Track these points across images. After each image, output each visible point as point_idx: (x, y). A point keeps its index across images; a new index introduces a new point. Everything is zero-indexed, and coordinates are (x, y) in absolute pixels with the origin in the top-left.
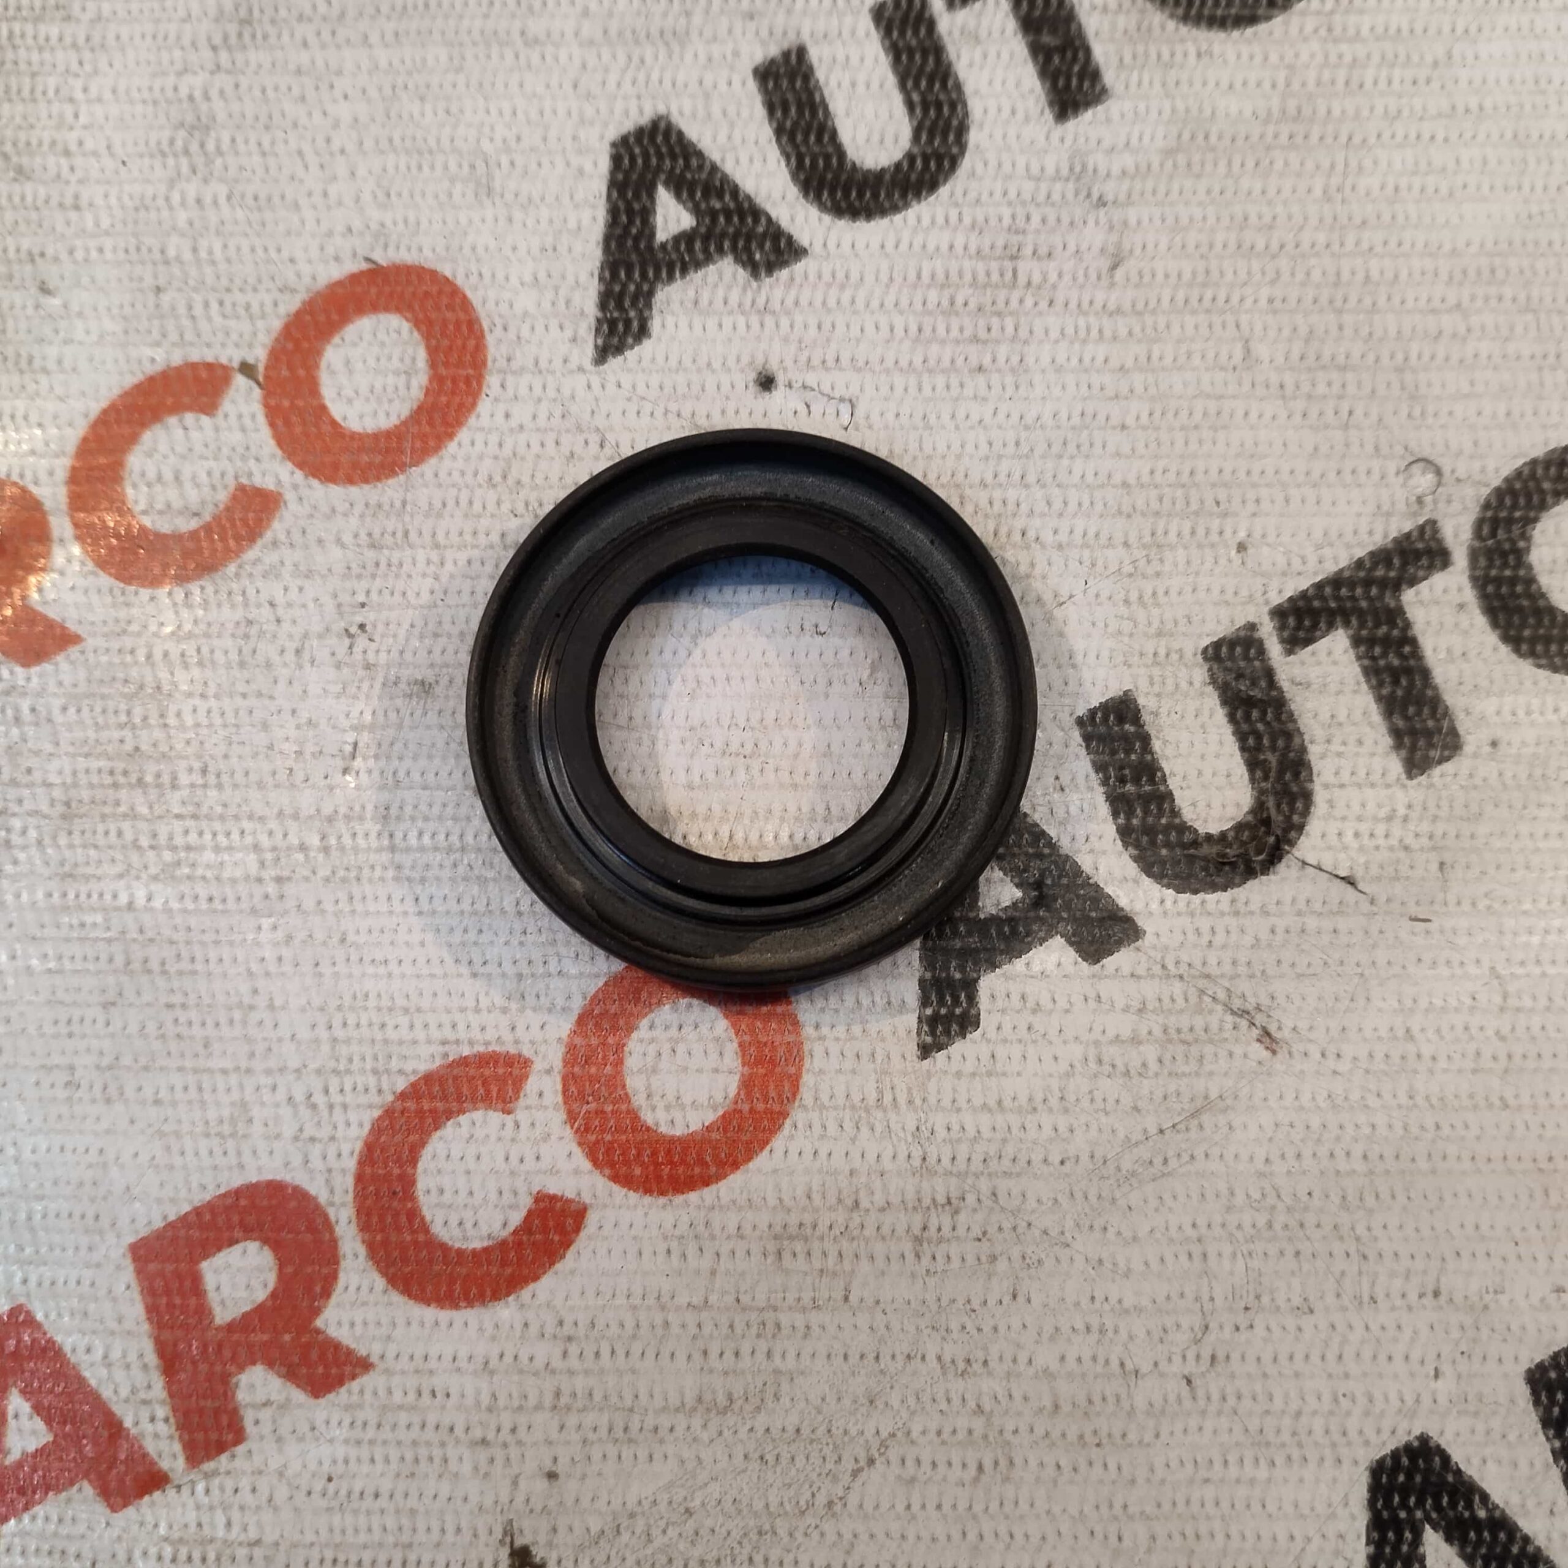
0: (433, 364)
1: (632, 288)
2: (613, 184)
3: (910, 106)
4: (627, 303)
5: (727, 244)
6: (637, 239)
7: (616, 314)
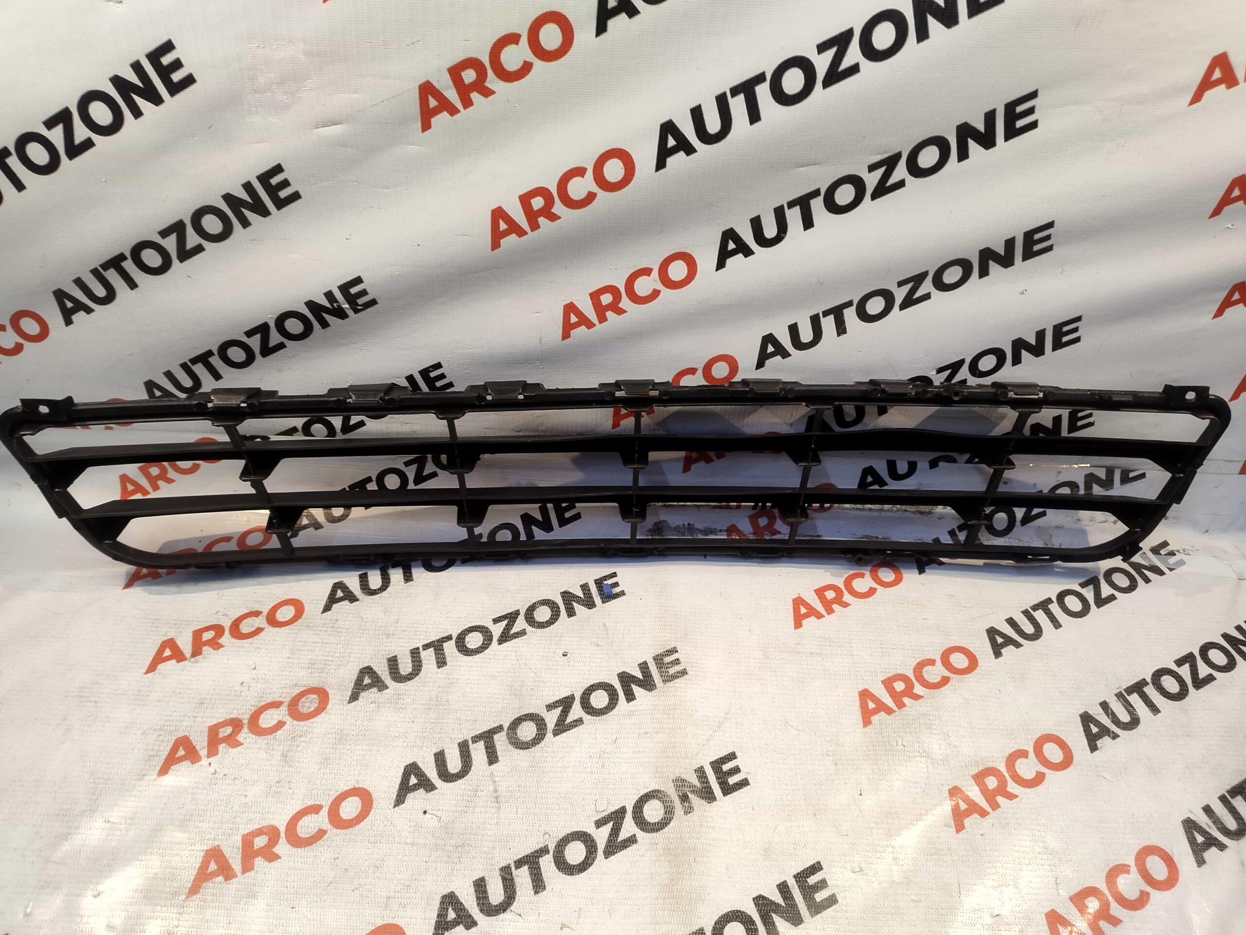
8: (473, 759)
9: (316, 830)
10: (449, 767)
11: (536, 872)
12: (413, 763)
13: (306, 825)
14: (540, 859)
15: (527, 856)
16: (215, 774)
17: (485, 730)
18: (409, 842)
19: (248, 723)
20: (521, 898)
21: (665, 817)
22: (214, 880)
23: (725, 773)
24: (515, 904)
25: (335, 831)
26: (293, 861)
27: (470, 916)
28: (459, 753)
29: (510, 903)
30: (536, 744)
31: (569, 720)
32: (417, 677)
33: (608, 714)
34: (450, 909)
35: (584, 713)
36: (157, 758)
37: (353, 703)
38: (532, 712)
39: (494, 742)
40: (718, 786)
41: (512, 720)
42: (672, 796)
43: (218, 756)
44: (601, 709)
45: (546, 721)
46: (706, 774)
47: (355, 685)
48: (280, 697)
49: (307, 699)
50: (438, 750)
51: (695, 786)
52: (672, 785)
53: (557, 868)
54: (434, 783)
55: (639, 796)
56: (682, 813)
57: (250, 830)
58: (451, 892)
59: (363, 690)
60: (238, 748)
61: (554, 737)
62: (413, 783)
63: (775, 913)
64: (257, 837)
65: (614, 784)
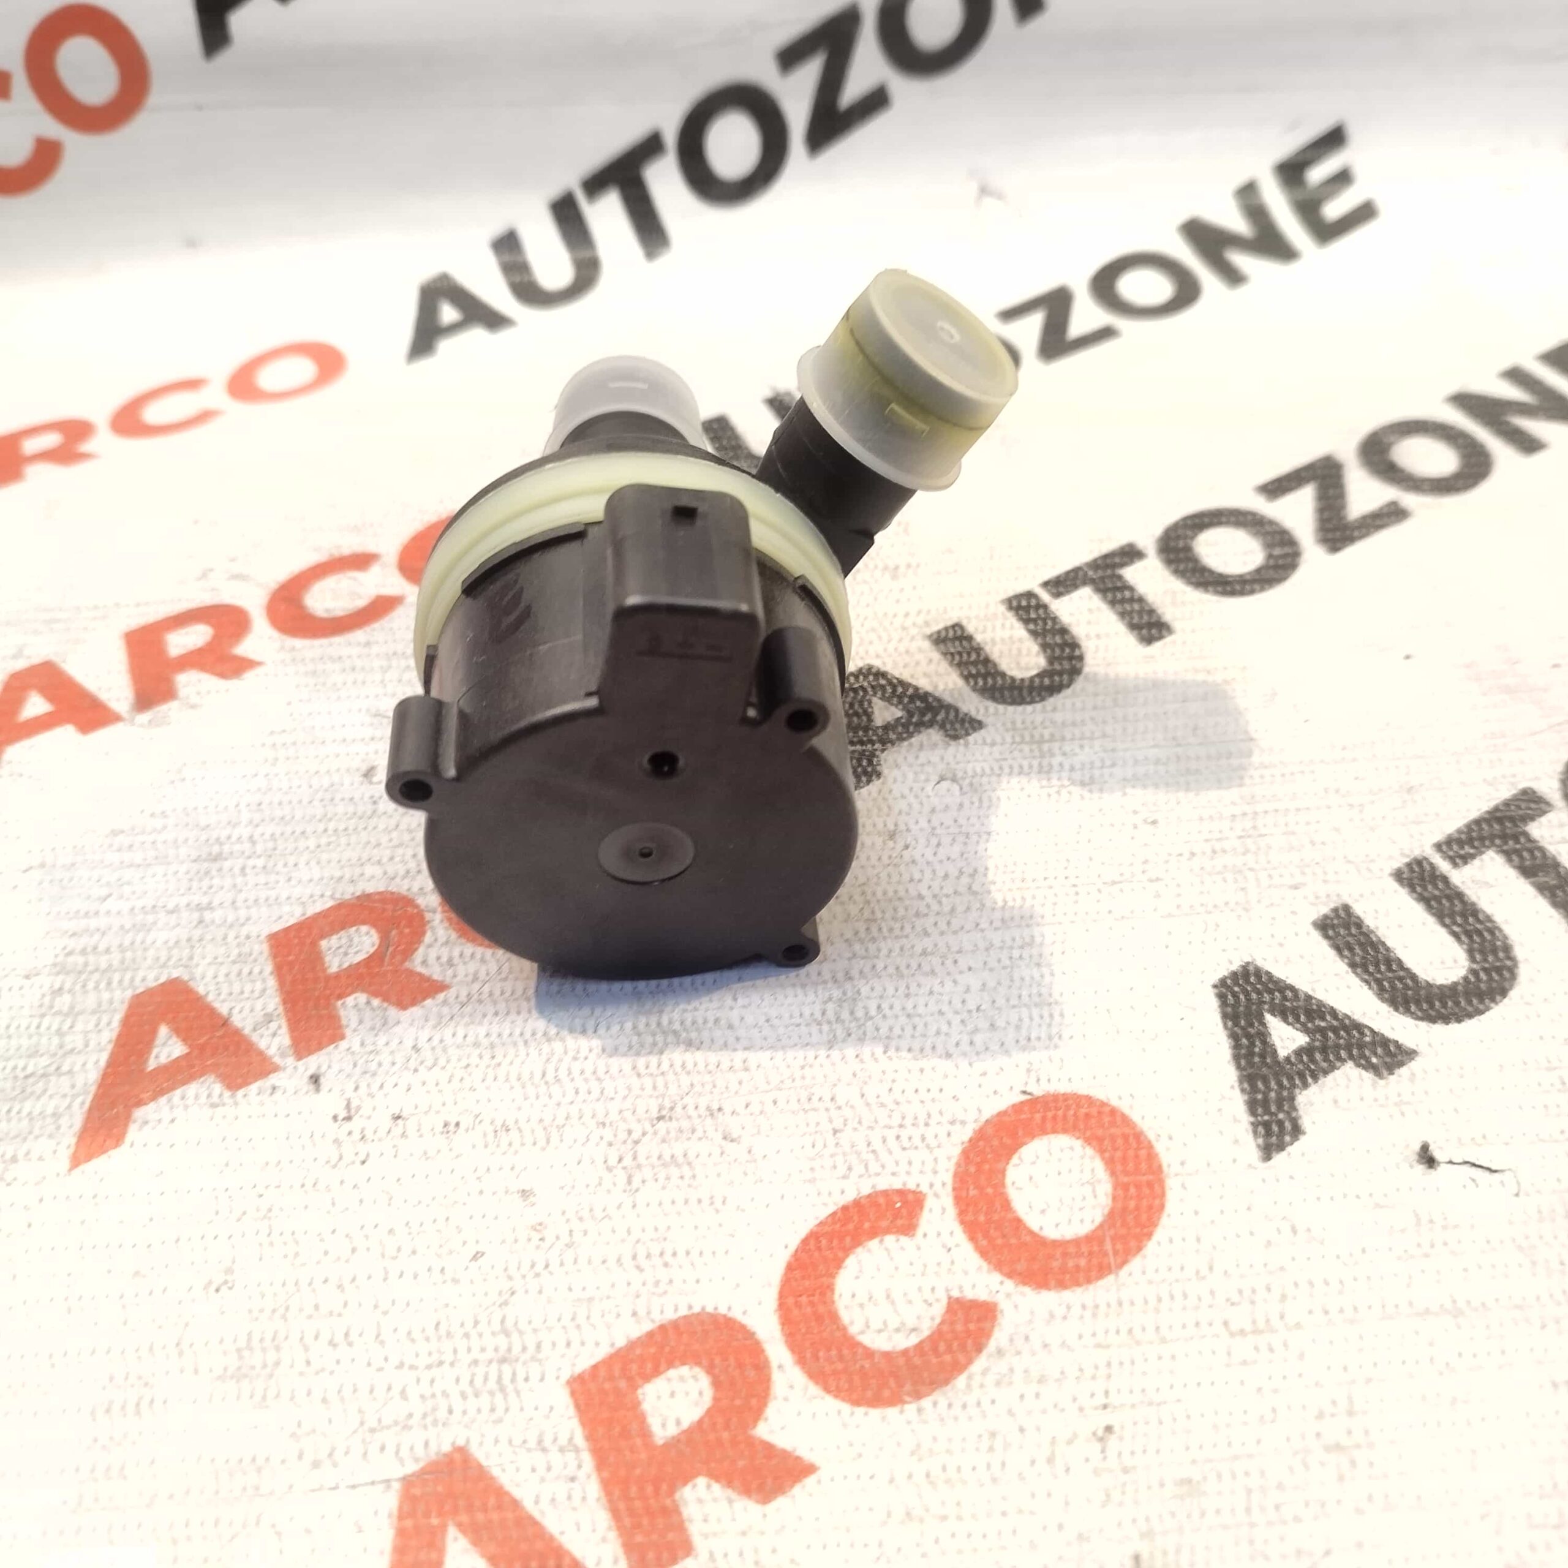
0: (1113, 1173)
1: (1273, 1095)
2: (1225, 1016)
3: (1456, 935)
4: (1273, 1109)
5: (1343, 1054)
6: (1263, 1056)
7: (1266, 1118)
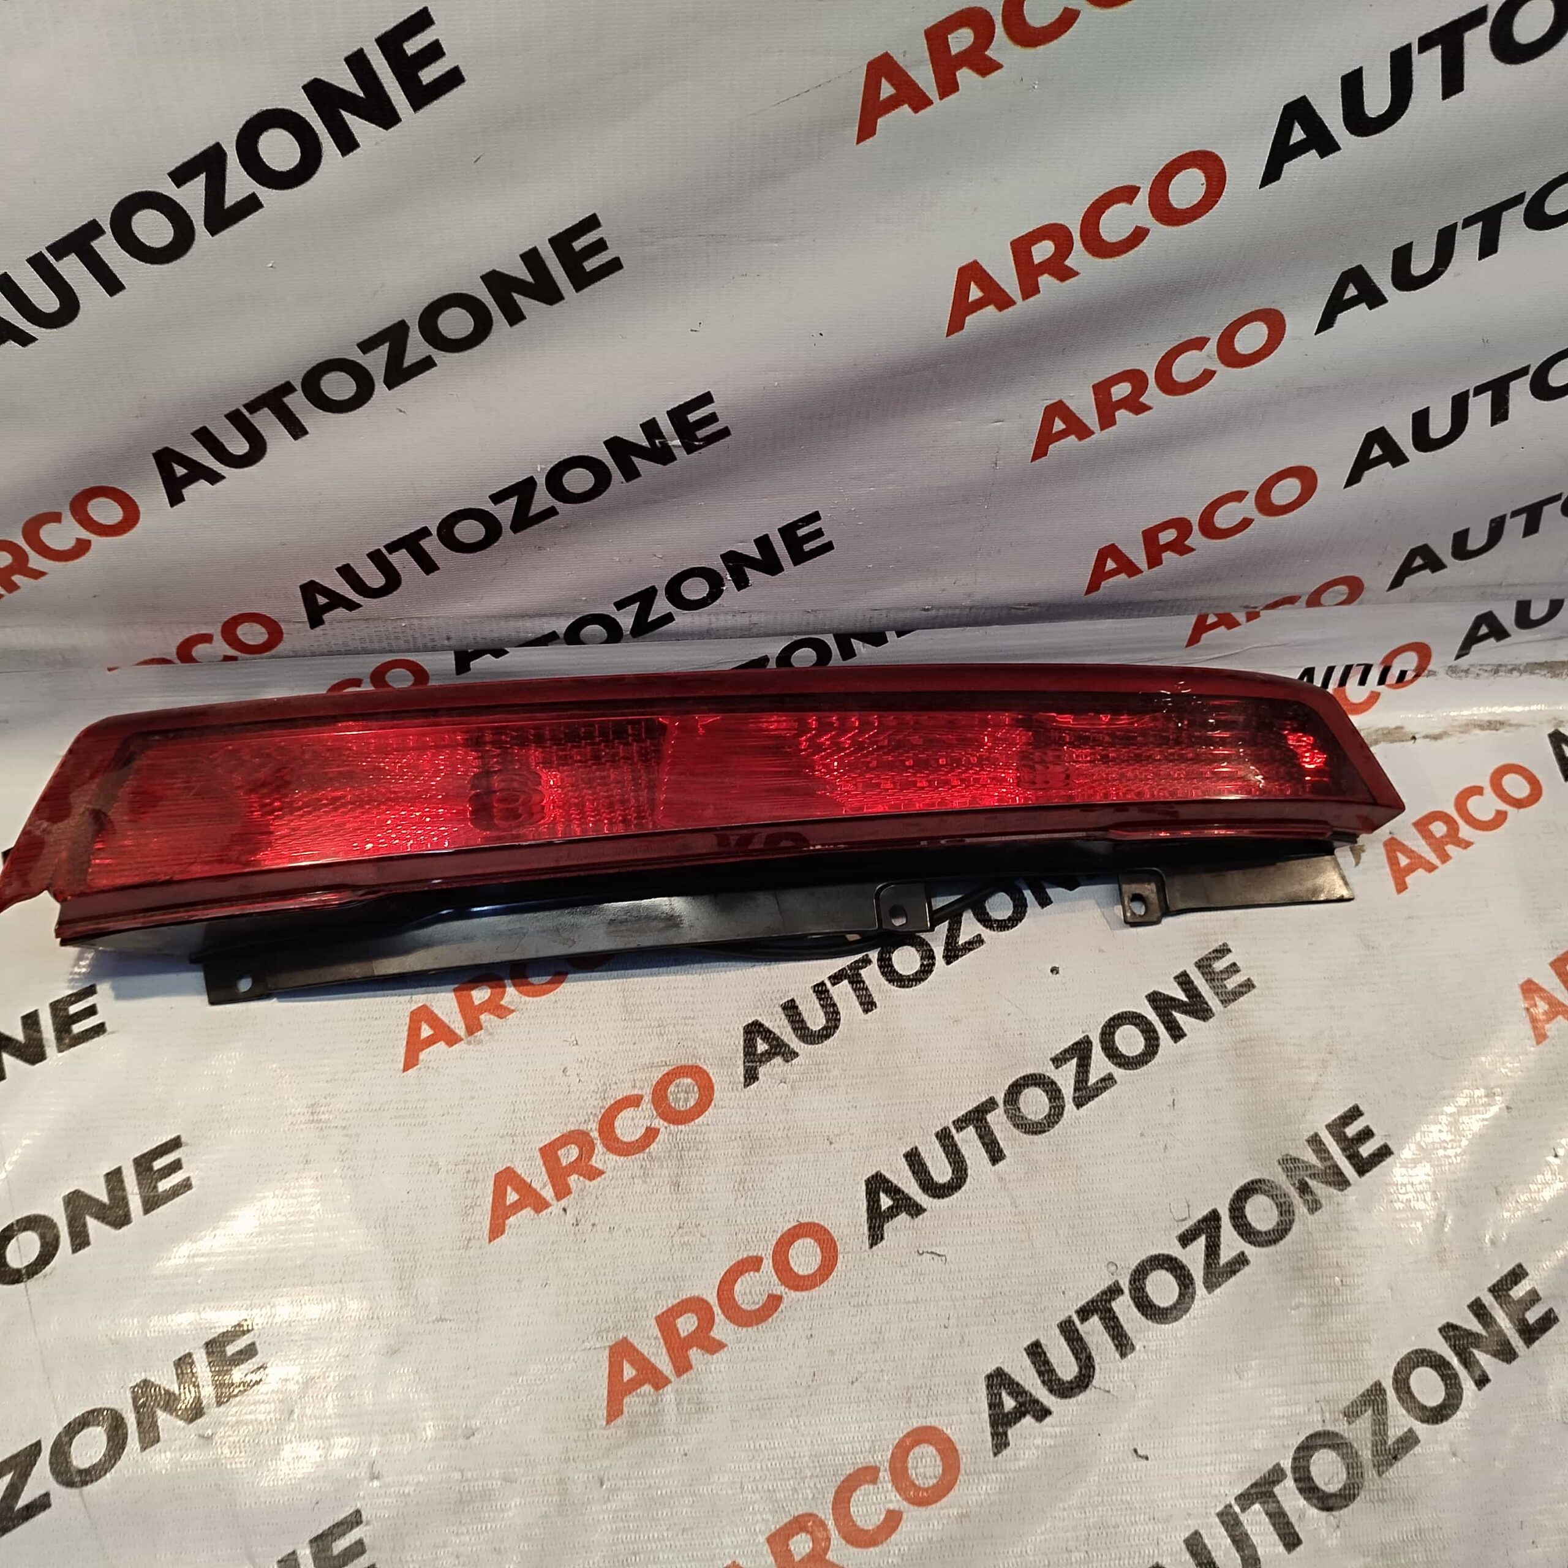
8: (966, 1157)
9: (765, 1297)
10: (932, 1173)
11: (1112, 1324)
12: (877, 1173)
13: (748, 1291)
14: (1113, 1304)
15: (1092, 1301)
16: (577, 1225)
17: (970, 1108)
18: (911, 1300)
19: (600, 1135)
20: (1103, 1366)
21: (1281, 1221)
22: (639, 1391)
23: (1352, 1140)
24: (1097, 1375)
25: (793, 1294)
26: (746, 1349)
27: (1037, 1402)
28: (941, 1150)
29: (1089, 1377)
30: (1053, 1123)
31: (1092, 1080)
32: (838, 1031)
33: (1150, 1064)
34: (1004, 1394)
35: (1112, 1066)
36: (477, 1210)
37: (752, 1086)
38: (1032, 1072)
39: (989, 1127)
40: (1346, 1162)
41: (1006, 1087)
42: (1284, 1187)
43: (572, 1196)
44: (1136, 1057)
45: (1059, 1084)
46: (1324, 1145)
47: (745, 1055)
48: (634, 1087)
49: (678, 1086)
50: (908, 1149)
51: (1314, 1166)
52: (1280, 1169)
53: (1143, 1314)
54: (919, 1202)
55: (1234, 1191)
56: (1306, 1211)
57: (665, 1309)
58: (997, 1369)
59: (761, 1062)
60: (599, 1179)
61: (1078, 1109)
62: (886, 1206)
63: (1477, 1347)
64: (678, 1317)
65: (1190, 1175)
